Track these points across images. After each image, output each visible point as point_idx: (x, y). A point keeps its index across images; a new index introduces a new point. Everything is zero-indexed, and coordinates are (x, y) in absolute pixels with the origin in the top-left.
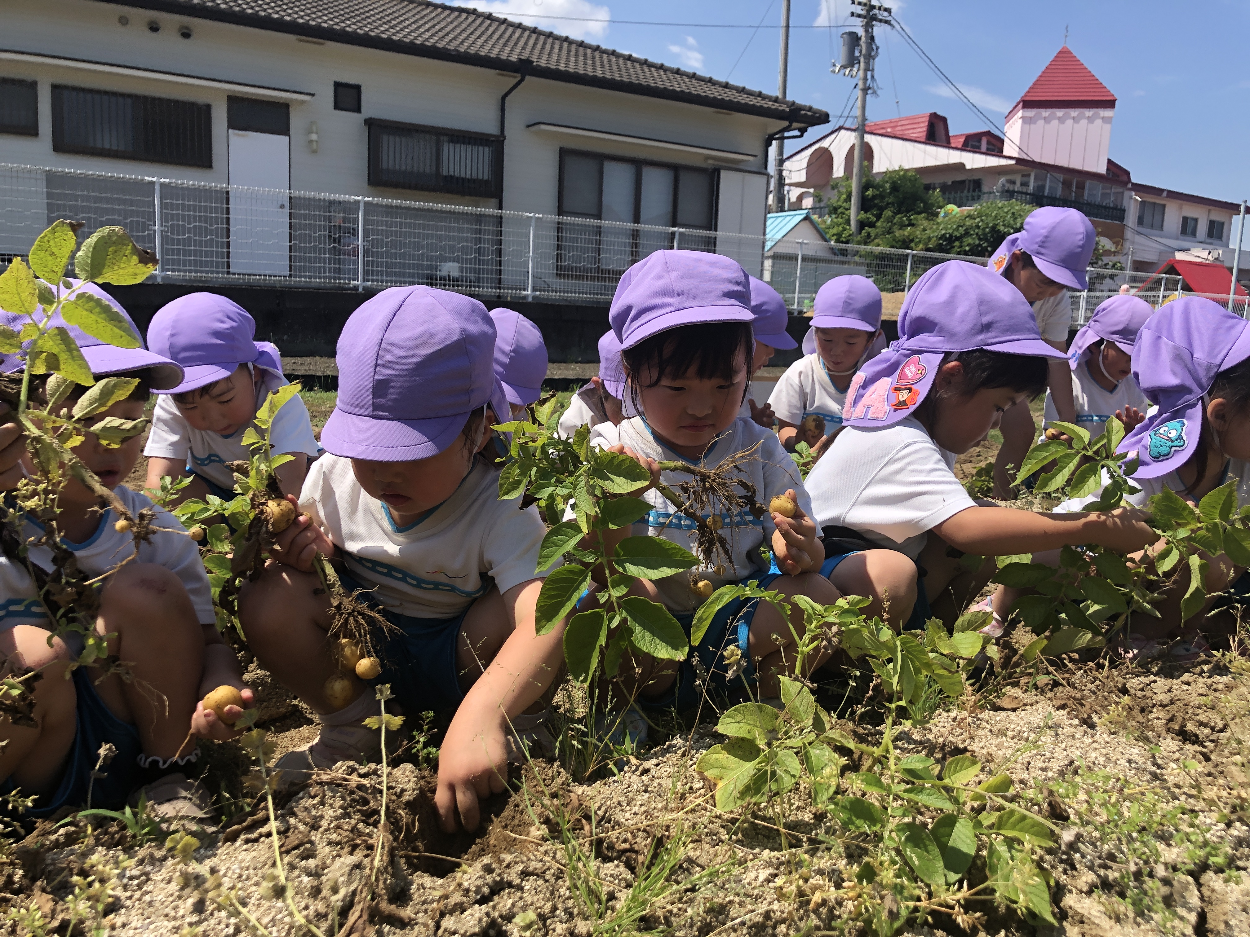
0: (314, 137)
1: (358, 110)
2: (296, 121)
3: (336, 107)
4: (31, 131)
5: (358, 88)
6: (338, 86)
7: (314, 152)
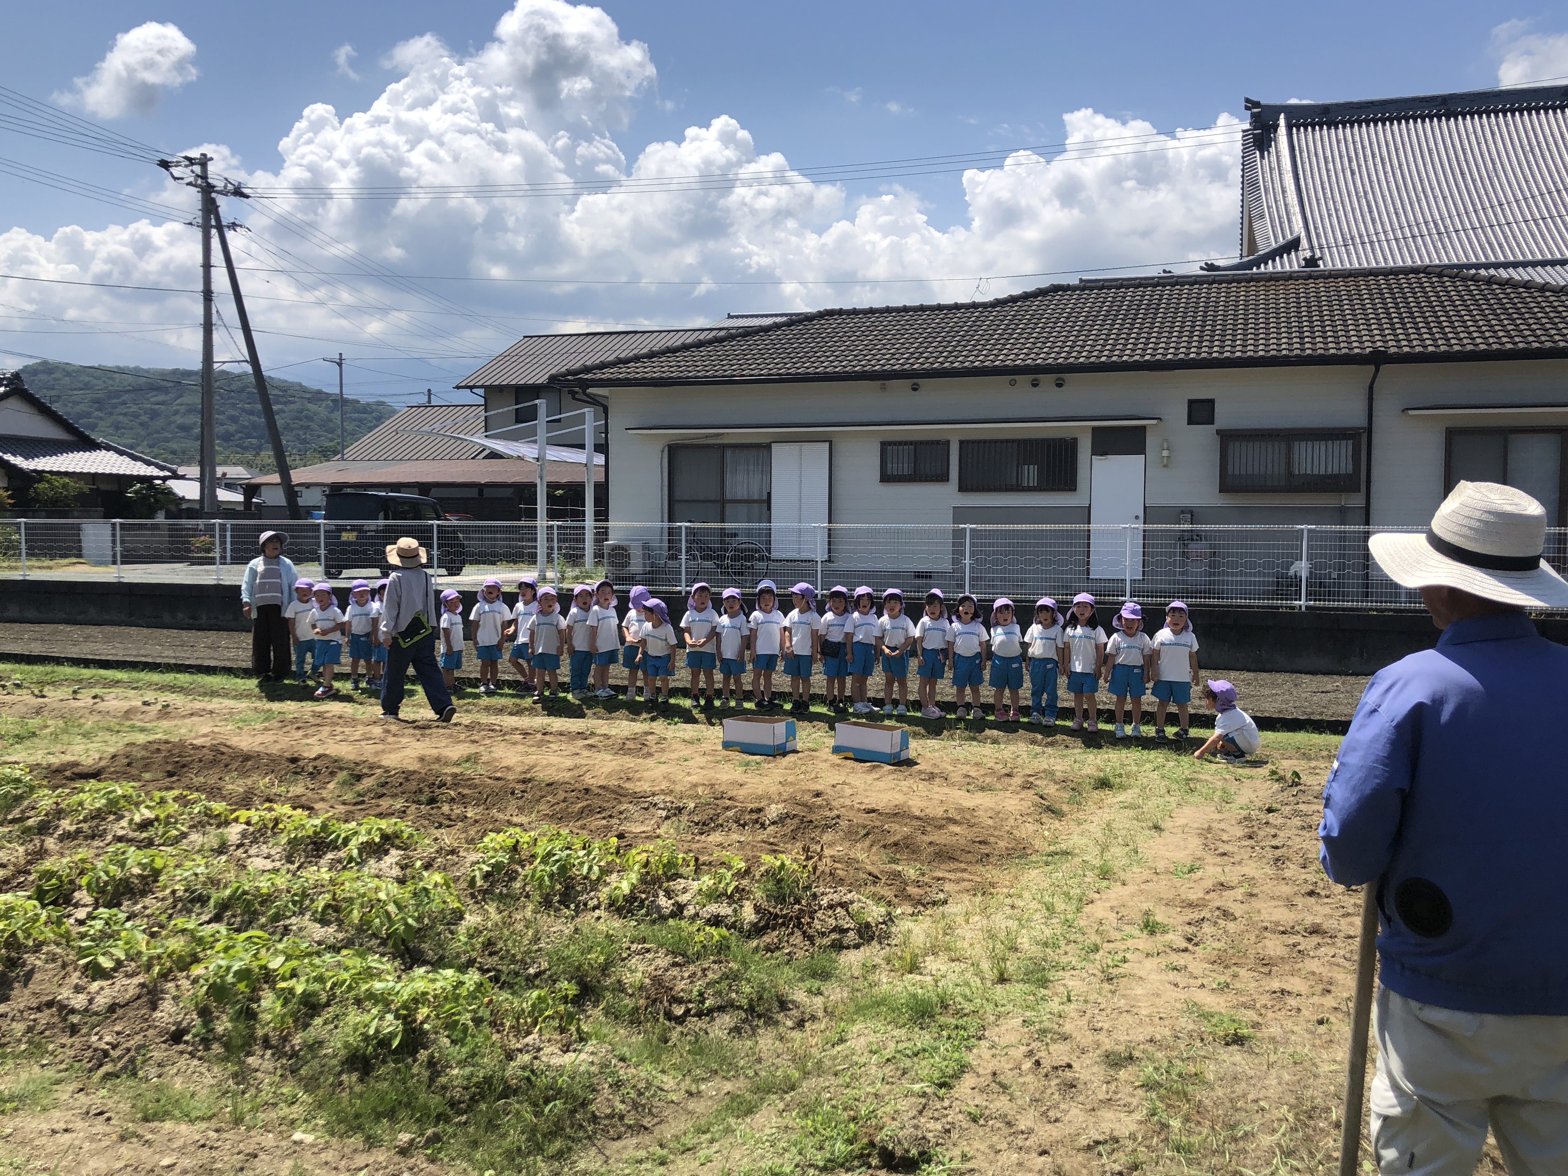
0: (1165, 453)
1: (1211, 422)
2: (1151, 441)
3: (1190, 422)
4: (944, 478)
5: (1211, 402)
6: (1191, 402)
7: (1166, 466)
